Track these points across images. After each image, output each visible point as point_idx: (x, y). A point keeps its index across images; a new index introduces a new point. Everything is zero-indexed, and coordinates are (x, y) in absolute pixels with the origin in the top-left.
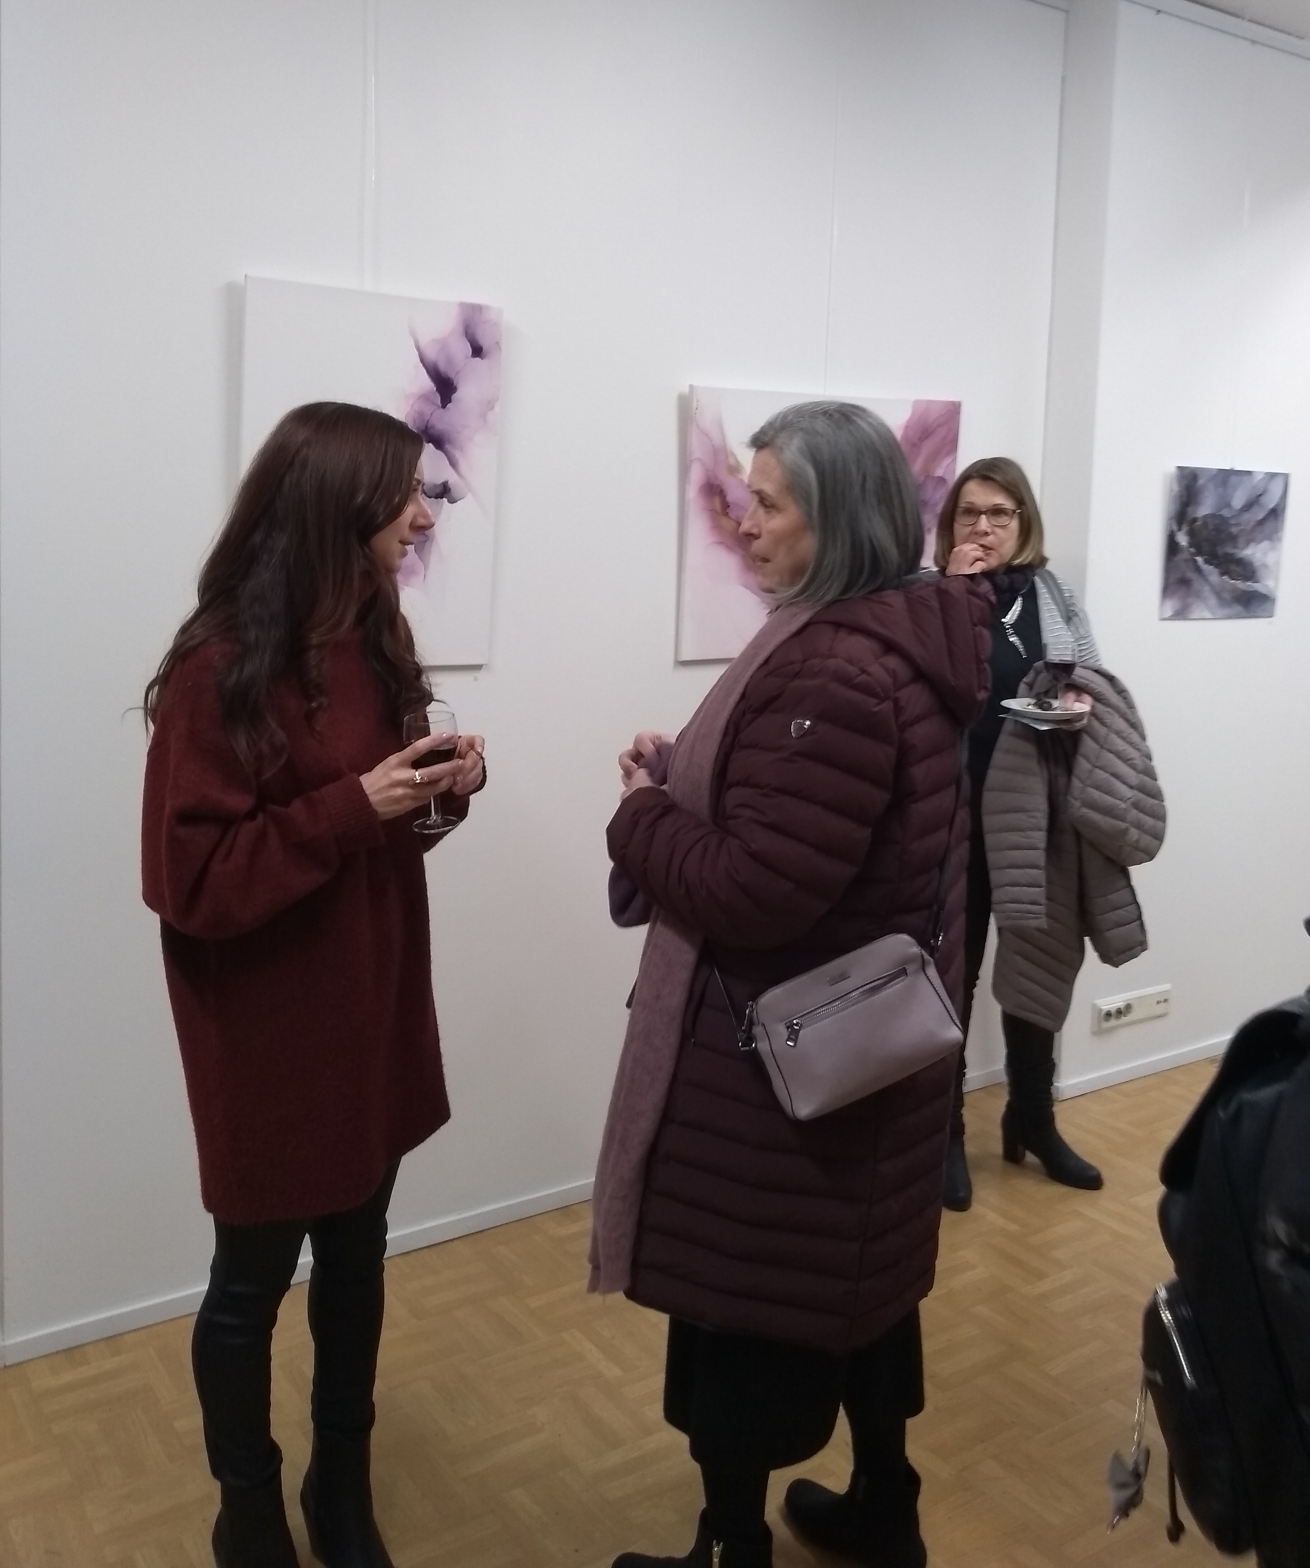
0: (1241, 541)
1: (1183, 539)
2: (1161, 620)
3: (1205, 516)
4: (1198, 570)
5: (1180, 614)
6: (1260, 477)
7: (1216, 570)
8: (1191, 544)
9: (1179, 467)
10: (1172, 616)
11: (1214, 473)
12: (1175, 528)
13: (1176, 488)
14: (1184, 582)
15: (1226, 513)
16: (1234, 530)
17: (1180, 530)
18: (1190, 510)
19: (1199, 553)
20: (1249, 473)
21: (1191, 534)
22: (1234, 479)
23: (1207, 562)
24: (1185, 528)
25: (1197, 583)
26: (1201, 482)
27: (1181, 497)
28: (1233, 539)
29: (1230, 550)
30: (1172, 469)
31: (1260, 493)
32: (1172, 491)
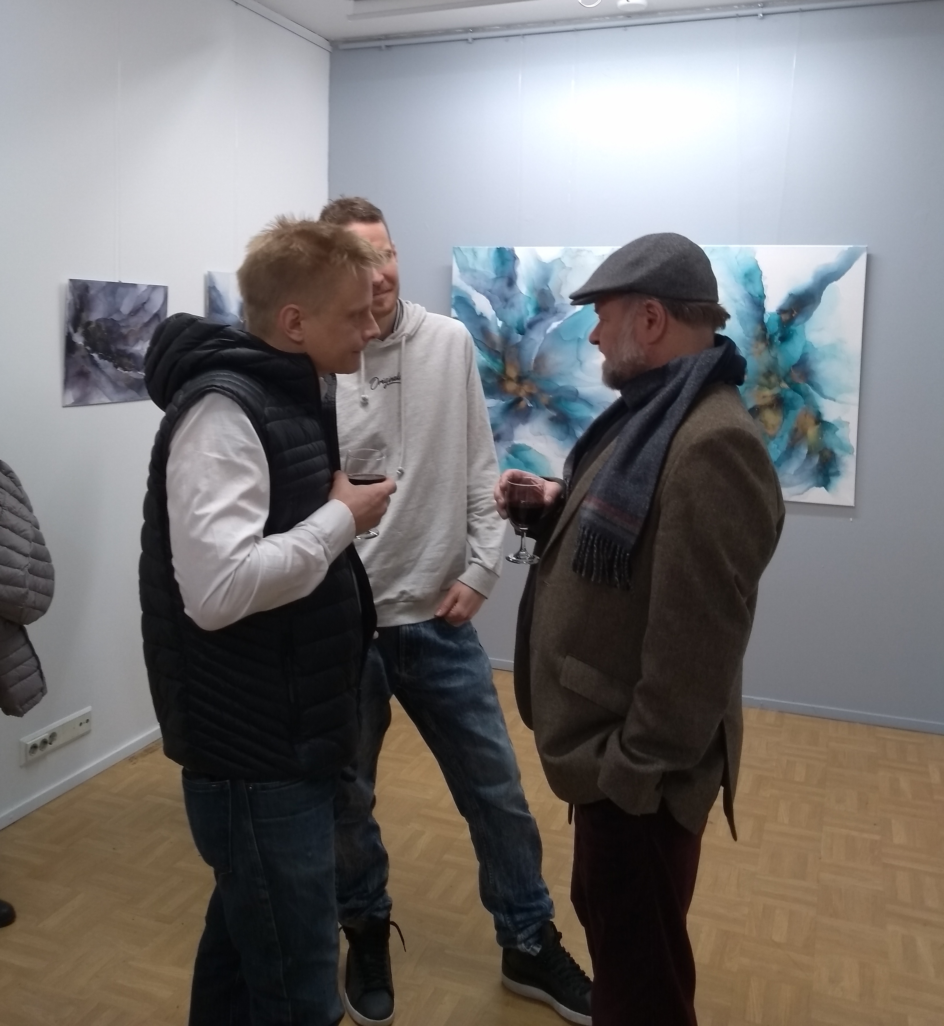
0: (131, 339)
1: (79, 339)
2: (64, 407)
3: (98, 320)
4: (95, 364)
5: (81, 401)
6: (144, 288)
7: (111, 364)
8: (86, 344)
9: (71, 280)
10: (73, 403)
11: (104, 285)
12: (71, 330)
13: (70, 297)
14: (83, 375)
15: (116, 317)
16: (124, 331)
17: (75, 331)
18: (84, 315)
19: (95, 350)
20: (134, 285)
21: (86, 335)
22: (121, 290)
23: (101, 357)
24: (80, 330)
25: (94, 375)
26: (92, 292)
27: (75, 304)
28: (124, 338)
29: (121, 347)
30: (65, 282)
31: (144, 301)
32: (67, 299)
